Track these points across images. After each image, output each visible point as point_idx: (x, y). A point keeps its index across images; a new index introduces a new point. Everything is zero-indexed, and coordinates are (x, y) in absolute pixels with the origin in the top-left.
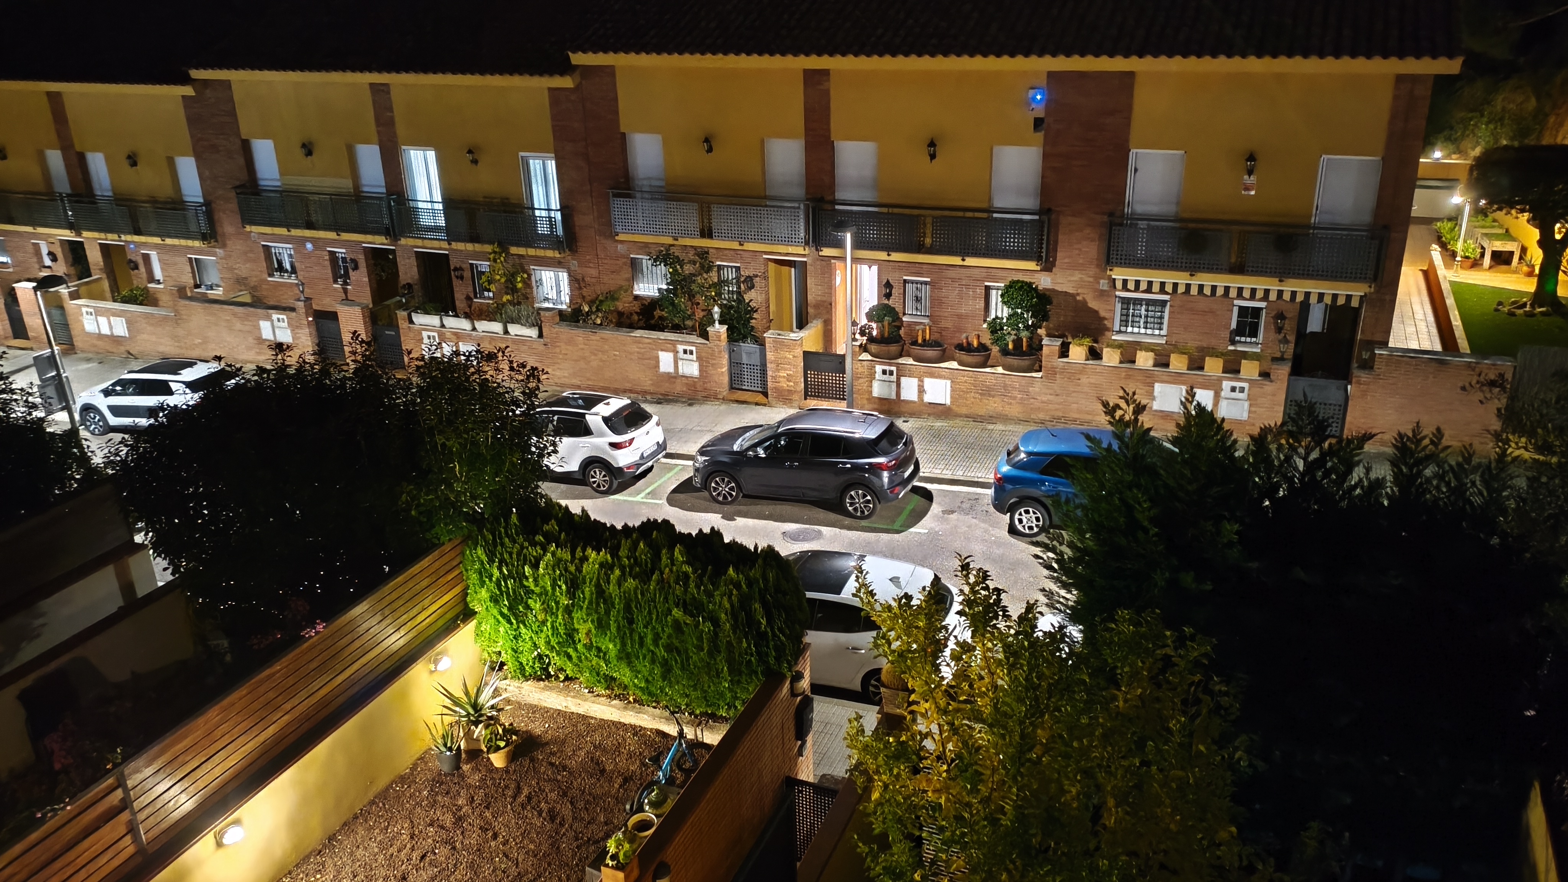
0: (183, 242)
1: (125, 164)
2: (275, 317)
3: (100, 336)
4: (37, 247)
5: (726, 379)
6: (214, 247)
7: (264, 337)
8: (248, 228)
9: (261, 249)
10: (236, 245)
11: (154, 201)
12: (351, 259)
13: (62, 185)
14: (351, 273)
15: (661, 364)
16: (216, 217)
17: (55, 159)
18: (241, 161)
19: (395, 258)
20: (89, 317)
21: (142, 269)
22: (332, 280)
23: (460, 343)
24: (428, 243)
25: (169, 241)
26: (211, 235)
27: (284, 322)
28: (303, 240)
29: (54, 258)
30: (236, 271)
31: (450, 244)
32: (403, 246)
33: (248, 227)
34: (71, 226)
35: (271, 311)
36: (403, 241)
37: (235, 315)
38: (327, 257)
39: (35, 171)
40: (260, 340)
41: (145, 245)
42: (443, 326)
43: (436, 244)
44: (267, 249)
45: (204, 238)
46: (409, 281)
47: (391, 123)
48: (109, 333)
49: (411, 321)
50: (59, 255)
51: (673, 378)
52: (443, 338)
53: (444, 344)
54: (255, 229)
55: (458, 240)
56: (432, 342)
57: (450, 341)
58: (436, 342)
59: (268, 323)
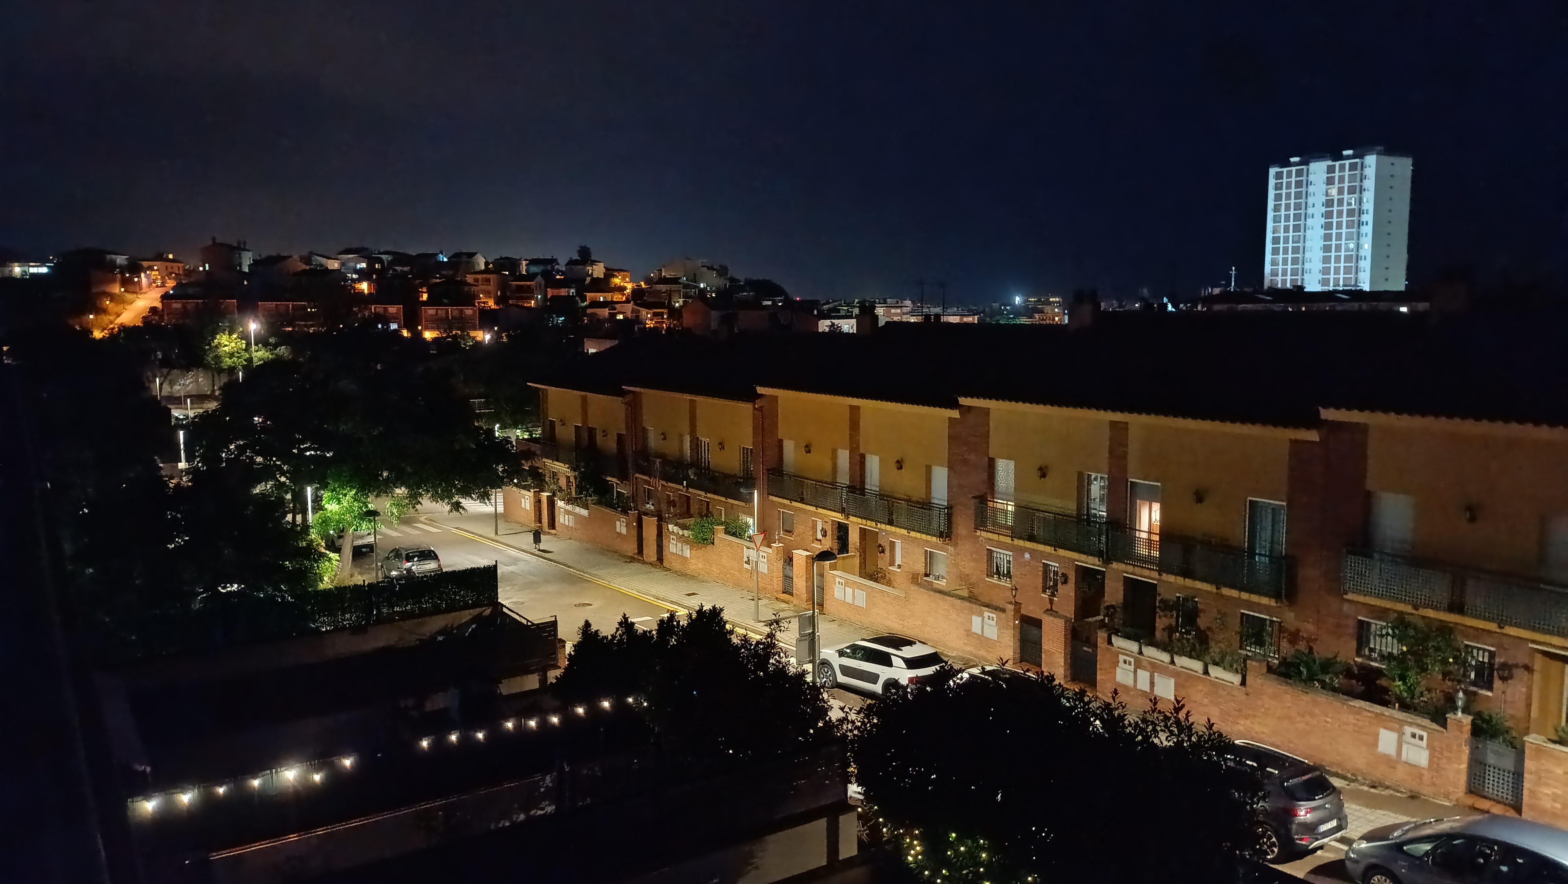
0: (924, 536)
1: (893, 467)
2: (986, 614)
3: (844, 604)
4: (815, 523)
5: (1463, 779)
6: (948, 544)
7: (973, 631)
8: (978, 533)
9: (985, 552)
10: (966, 547)
11: (908, 501)
12: (1063, 574)
13: (844, 479)
14: (1060, 586)
15: (1380, 743)
16: (954, 519)
17: (844, 457)
18: (985, 476)
19: (1103, 579)
20: (840, 586)
21: (887, 552)
22: (1041, 590)
23: (1155, 674)
24: (1138, 570)
25: (913, 534)
26: (946, 535)
27: (993, 620)
28: (1024, 550)
29: (825, 535)
30: (961, 568)
31: (1160, 575)
32: (1114, 569)
33: (979, 531)
34: (843, 511)
35: (984, 608)
36: (1115, 565)
37: (953, 606)
38: (1041, 569)
39: (828, 464)
40: (969, 633)
41: (894, 534)
42: (1141, 653)
43: (1146, 572)
44: (990, 552)
45: (941, 535)
46: (1113, 603)
47: (1124, 456)
48: (851, 603)
49: (1110, 642)
50: (829, 533)
51: (1391, 762)
52: (1138, 665)
53: (1138, 670)
54: (984, 534)
55: (1169, 572)
56: (1127, 666)
57: (1145, 669)
58: (1132, 668)
59: (980, 619)
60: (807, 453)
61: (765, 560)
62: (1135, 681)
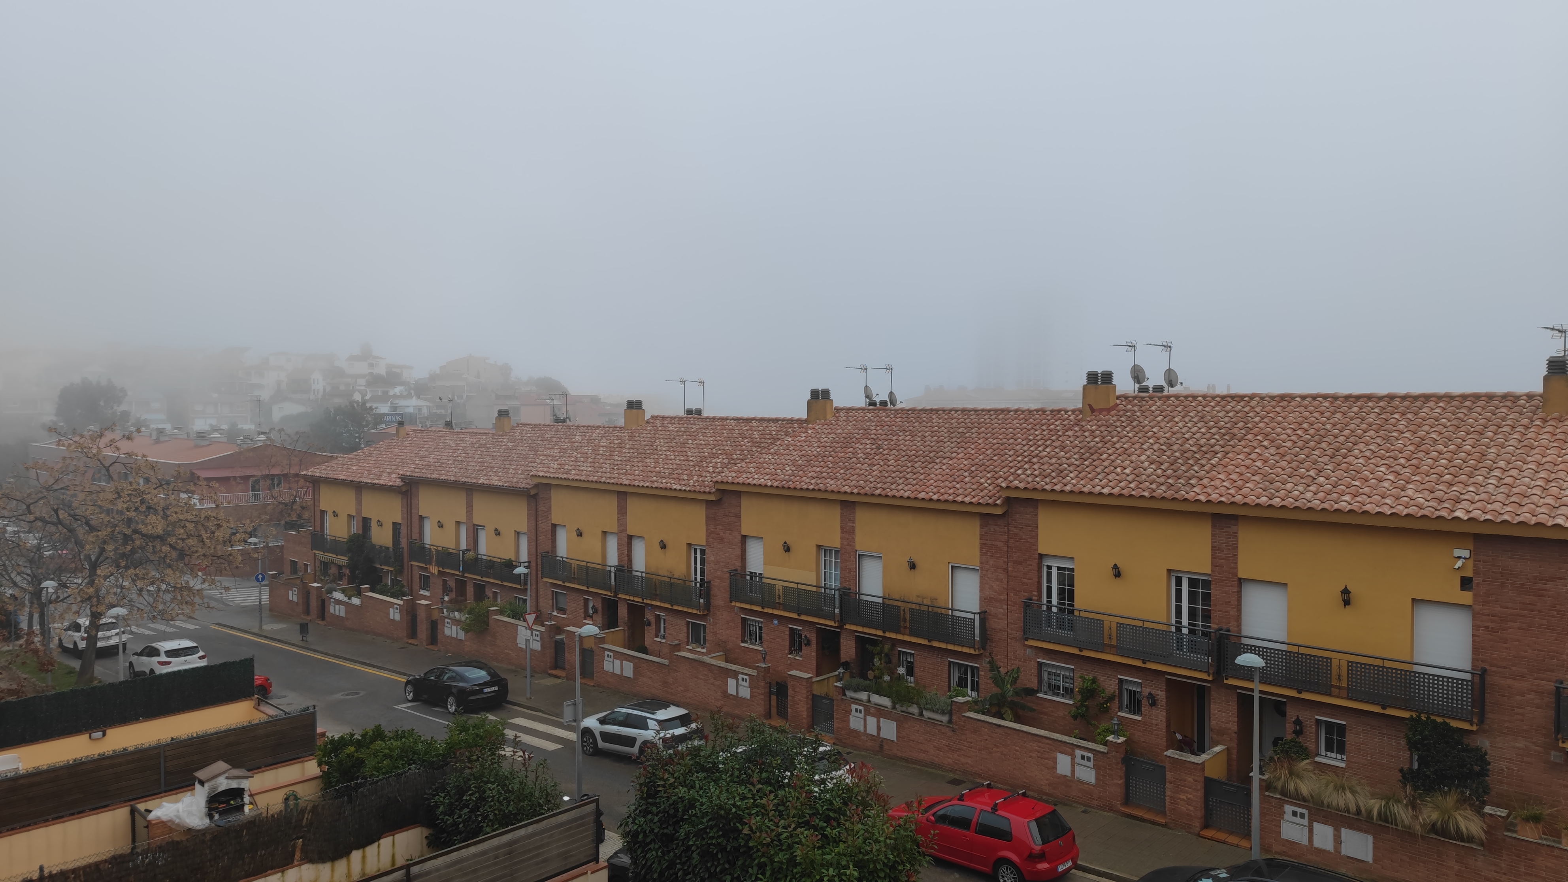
0: (686, 609)
1: (658, 549)
2: (740, 676)
3: (613, 674)
4: (586, 601)
5: (1120, 790)
7: (729, 692)
8: (733, 604)
9: (740, 620)
10: (723, 616)
11: (671, 576)
12: (805, 636)
13: (613, 559)
14: (803, 647)
15: (1058, 765)
16: (712, 592)
17: (613, 541)
18: (738, 552)
19: (839, 639)
20: (609, 659)
21: (652, 624)
22: (787, 651)
23: (881, 719)
24: (866, 630)
25: (676, 607)
26: (705, 606)
27: (746, 681)
28: (772, 617)
29: (595, 611)
30: (718, 636)
31: (884, 632)
32: (847, 630)
33: (734, 602)
34: (612, 588)
35: (738, 671)
36: (847, 627)
38: (787, 633)
40: (726, 695)
41: (659, 608)
42: (869, 701)
43: (873, 631)
44: (744, 620)
45: (701, 607)
46: (848, 660)
47: (853, 531)
48: (619, 673)
49: (845, 695)
50: (600, 608)
51: (1069, 781)
52: (867, 713)
53: (868, 718)
54: (738, 605)
55: (891, 631)
56: (858, 714)
57: (873, 715)
58: (862, 715)
59: (735, 681)
60: (578, 536)
61: (538, 639)
62: (865, 727)
